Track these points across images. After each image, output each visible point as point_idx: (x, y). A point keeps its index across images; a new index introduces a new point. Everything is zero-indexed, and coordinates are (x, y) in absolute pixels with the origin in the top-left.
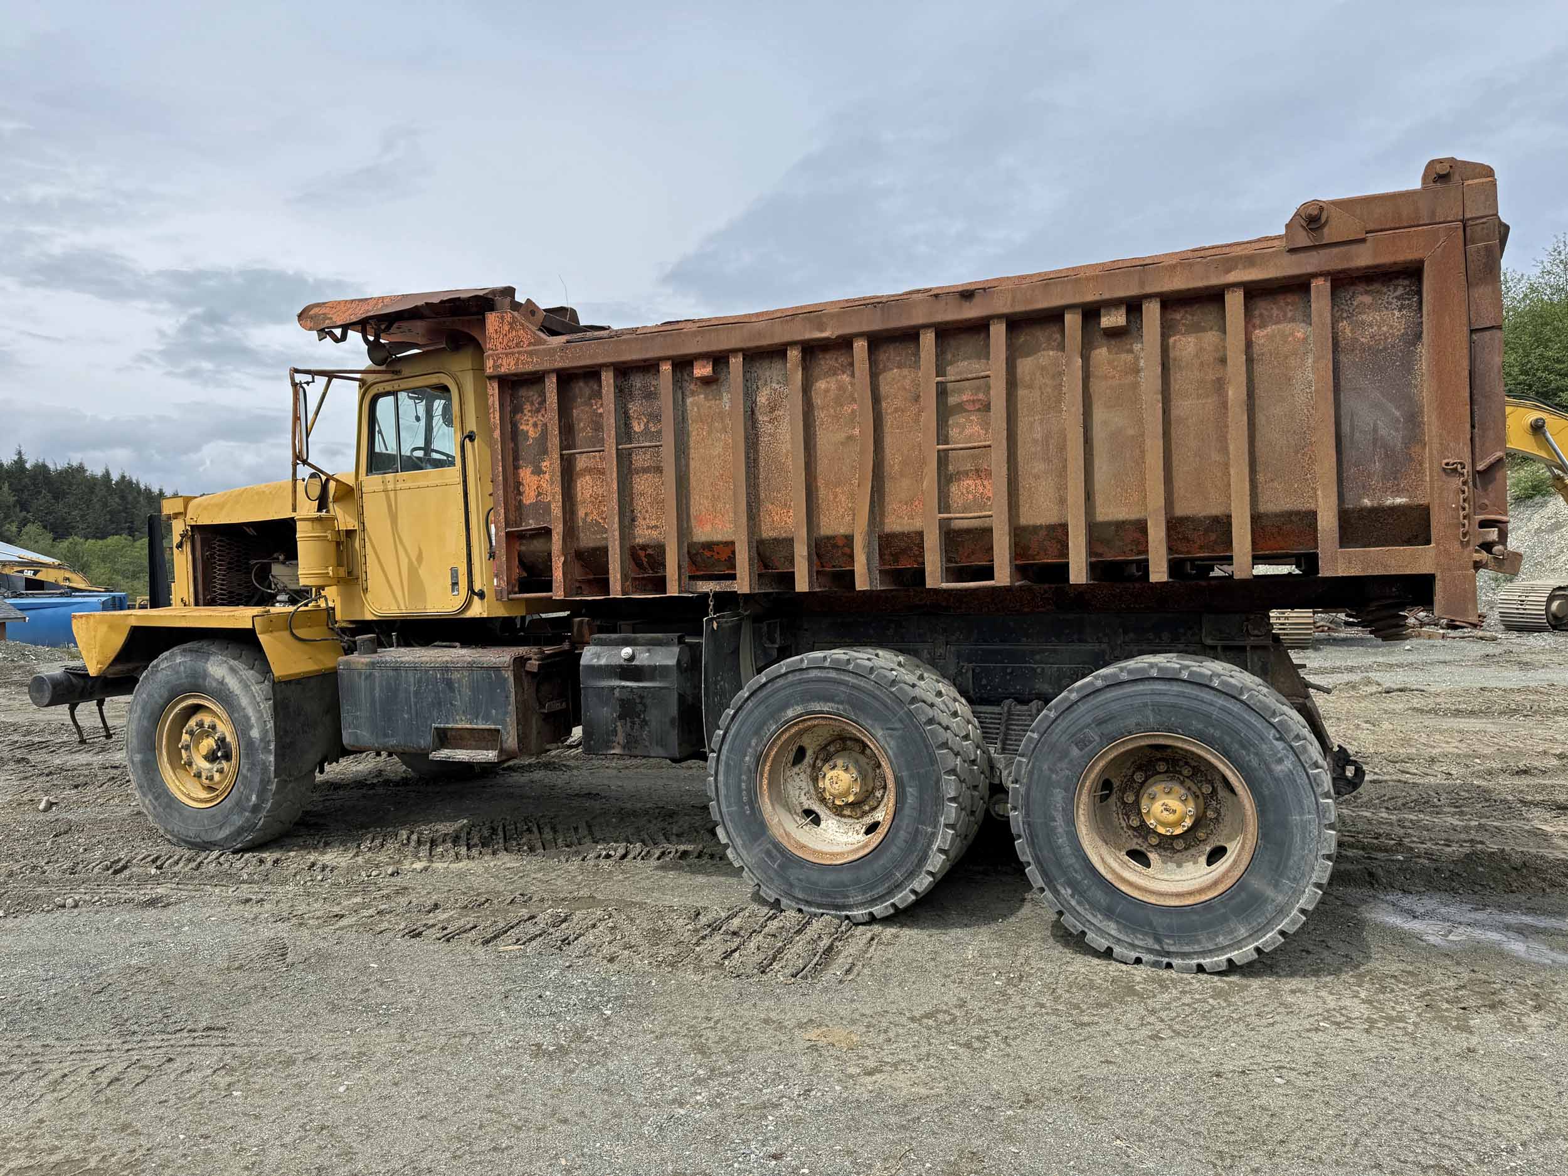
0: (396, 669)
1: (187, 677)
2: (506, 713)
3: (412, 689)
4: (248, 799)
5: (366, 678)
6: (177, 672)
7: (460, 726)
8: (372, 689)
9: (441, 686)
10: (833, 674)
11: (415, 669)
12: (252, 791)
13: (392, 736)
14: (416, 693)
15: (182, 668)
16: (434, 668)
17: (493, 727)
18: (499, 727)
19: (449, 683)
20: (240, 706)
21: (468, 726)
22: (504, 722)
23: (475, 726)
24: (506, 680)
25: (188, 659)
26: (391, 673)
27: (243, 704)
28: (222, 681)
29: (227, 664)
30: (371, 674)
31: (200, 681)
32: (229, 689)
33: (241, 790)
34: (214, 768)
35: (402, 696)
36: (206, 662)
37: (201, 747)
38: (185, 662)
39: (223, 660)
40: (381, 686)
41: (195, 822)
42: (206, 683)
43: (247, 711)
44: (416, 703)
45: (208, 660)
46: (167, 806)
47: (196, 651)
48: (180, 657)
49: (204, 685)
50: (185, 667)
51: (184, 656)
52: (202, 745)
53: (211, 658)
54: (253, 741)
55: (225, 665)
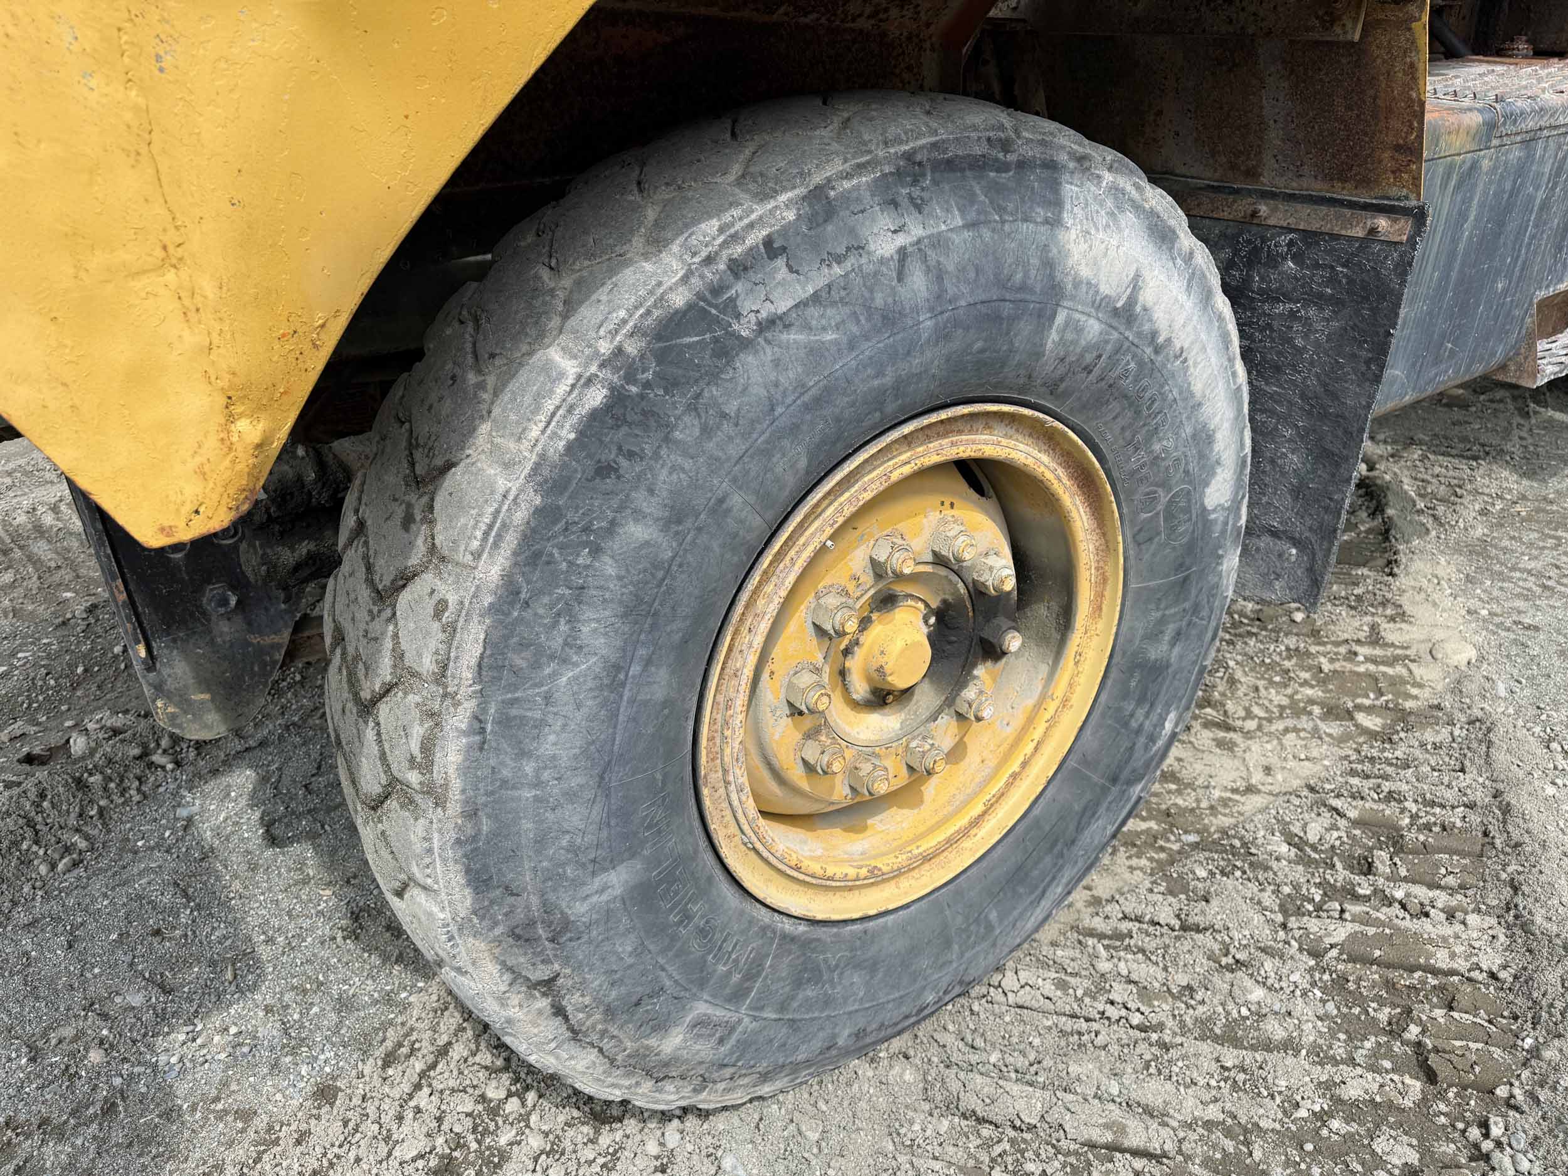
4: (1153, 738)
12: (1168, 704)
20: (1187, 395)
25: (948, 219)
26: (1518, 146)
27: (1197, 388)
28: (1132, 301)
29: (1137, 208)
30: (1474, 166)
31: (1025, 328)
32: (1154, 334)
33: (1134, 724)
34: (934, 718)
35: (1512, 226)
36: (1055, 223)
37: (855, 664)
38: (938, 242)
39: (1115, 190)
40: (1481, 205)
41: (948, 944)
42: (1054, 336)
43: (1206, 410)
44: (1533, 237)
45: (1057, 204)
46: (798, 984)
47: (979, 165)
48: (885, 221)
49: (1038, 355)
50: (938, 275)
51: (918, 206)
52: (859, 653)
53: (1070, 189)
54: (1207, 524)
55: (1129, 218)
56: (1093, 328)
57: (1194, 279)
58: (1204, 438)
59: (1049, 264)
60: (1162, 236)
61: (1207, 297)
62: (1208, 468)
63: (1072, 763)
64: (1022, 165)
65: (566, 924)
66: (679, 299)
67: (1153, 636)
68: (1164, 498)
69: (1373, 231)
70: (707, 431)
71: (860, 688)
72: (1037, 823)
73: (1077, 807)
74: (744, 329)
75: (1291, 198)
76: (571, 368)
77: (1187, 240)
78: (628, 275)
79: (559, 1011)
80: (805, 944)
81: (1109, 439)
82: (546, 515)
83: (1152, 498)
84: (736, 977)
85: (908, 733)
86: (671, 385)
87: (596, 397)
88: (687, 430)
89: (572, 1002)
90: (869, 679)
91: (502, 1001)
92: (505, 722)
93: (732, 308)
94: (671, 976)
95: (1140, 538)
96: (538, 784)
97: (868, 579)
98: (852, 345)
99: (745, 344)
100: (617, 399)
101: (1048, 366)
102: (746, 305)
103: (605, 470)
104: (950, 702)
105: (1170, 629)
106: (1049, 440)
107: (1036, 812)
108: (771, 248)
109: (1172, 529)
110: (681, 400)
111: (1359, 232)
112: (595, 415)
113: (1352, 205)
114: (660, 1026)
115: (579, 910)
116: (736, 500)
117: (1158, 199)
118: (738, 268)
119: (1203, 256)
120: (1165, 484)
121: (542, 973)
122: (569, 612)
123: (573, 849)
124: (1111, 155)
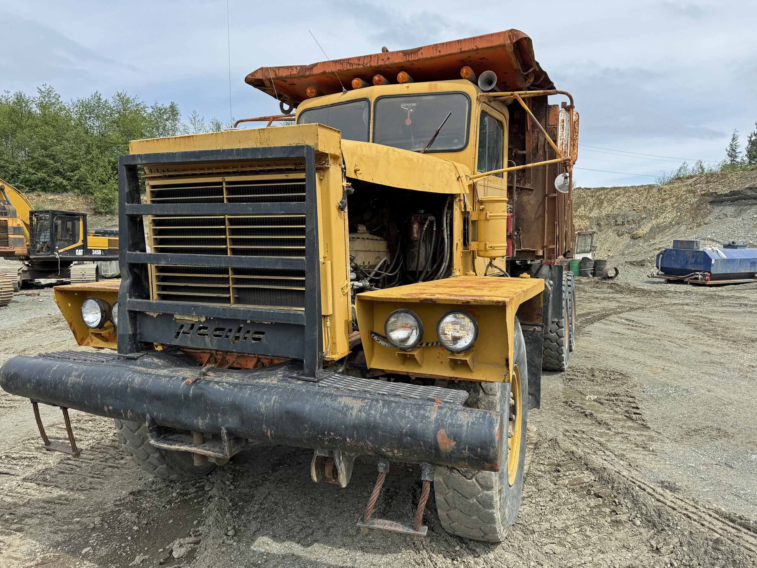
69: (535, 329)
111: (532, 330)
113: (529, 325)
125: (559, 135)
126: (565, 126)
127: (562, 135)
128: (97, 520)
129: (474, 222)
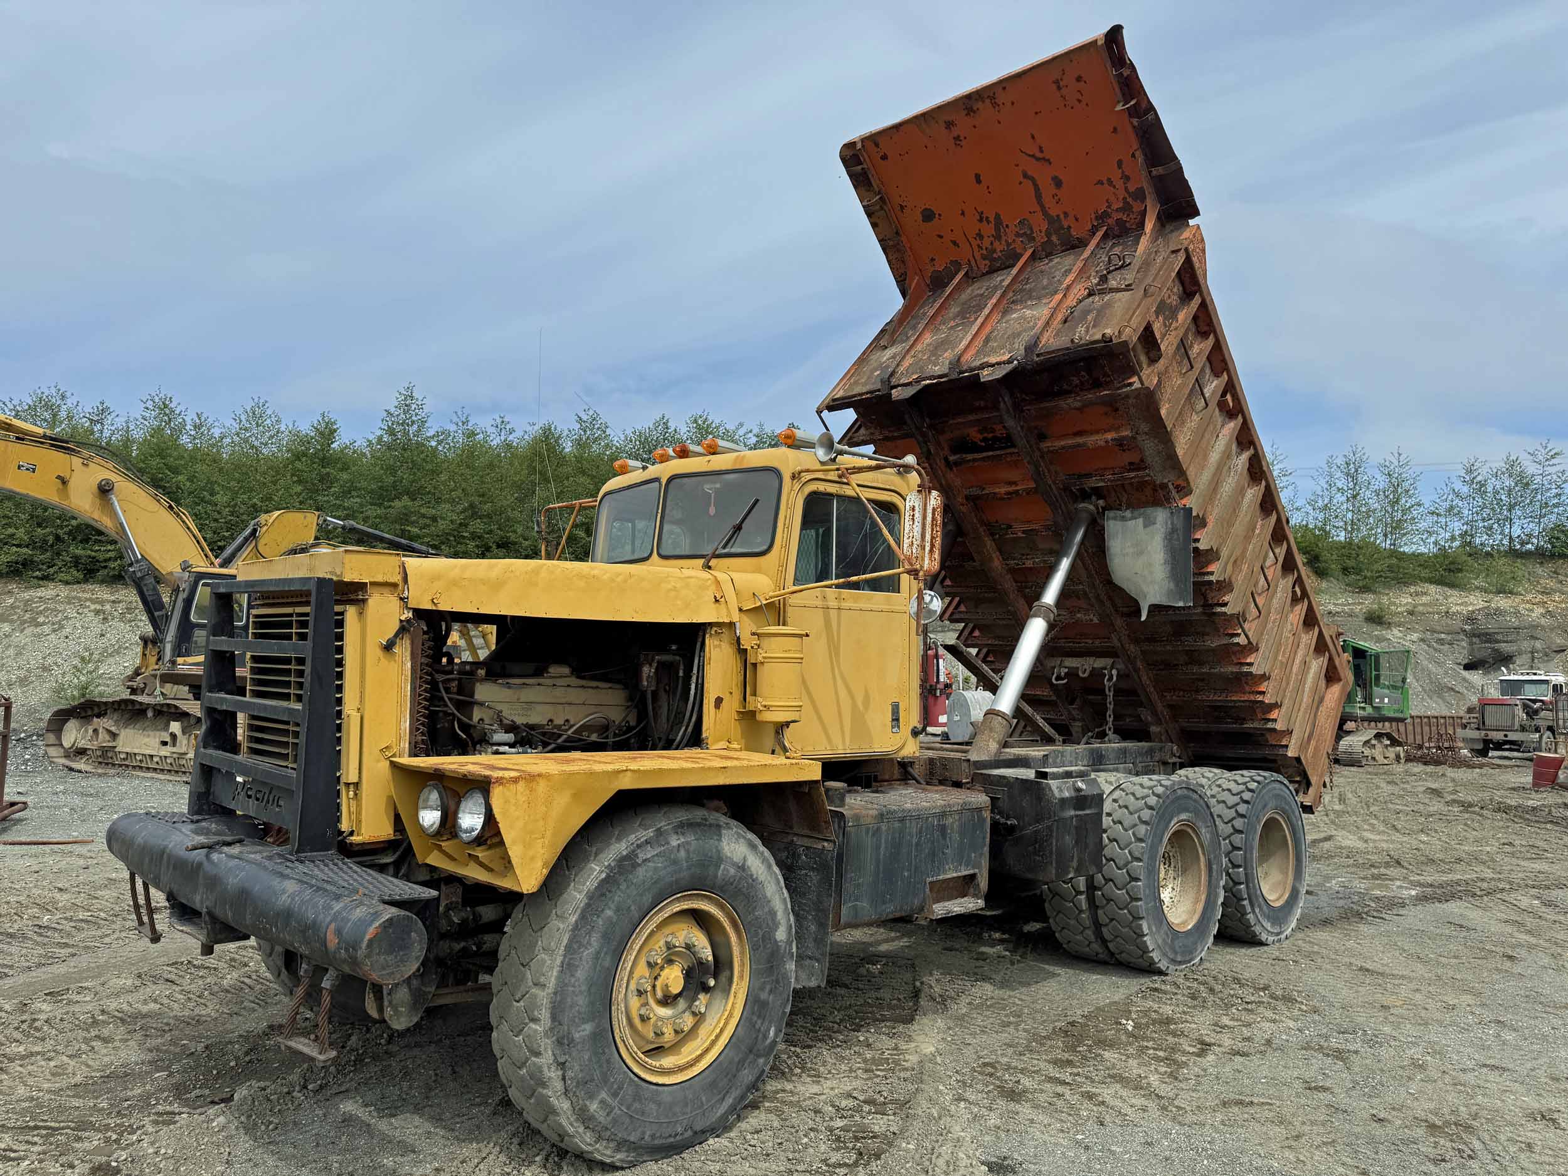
0: (902, 820)
1: (689, 868)
2: (981, 854)
3: (915, 840)
4: (765, 1037)
5: (873, 835)
6: (675, 862)
7: (949, 876)
8: (878, 848)
9: (937, 834)
10: (1186, 792)
11: (919, 817)
12: (770, 1022)
13: (891, 901)
14: (917, 844)
15: (683, 853)
16: (934, 815)
17: (972, 872)
18: (977, 871)
19: (943, 829)
20: (766, 897)
21: (955, 875)
22: (979, 867)
23: (960, 874)
24: (984, 820)
25: (691, 838)
26: (897, 825)
27: (769, 894)
28: (744, 865)
29: (744, 838)
30: (878, 829)
31: (712, 870)
32: (752, 875)
33: (757, 1027)
34: (684, 1012)
35: (904, 850)
36: (720, 840)
37: (658, 983)
38: (688, 843)
39: (738, 834)
40: (886, 843)
41: (686, 1105)
42: (720, 872)
43: (773, 903)
44: (916, 856)
45: (720, 835)
46: (634, 1100)
47: (699, 825)
48: (675, 837)
49: (716, 876)
50: (688, 851)
51: (683, 834)
52: (660, 979)
53: (724, 832)
54: (778, 946)
55: (742, 840)
56: (732, 871)
57: (764, 860)
58: (773, 913)
59: (718, 852)
60: (753, 847)
61: (769, 867)
62: (776, 925)
63: (734, 1039)
64: (711, 825)
65: (573, 1040)
66: (624, 853)
67: (762, 989)
68: (761, 933)
70: (628, 887)
71: (659, 994)
72: (721, 1063)
73: (736, 1060)
74: (639, 861)
75: (803, 836)
76: (598, 868)
77: (762, 848)
78: (612, 847)
79: (564, 1079)
80: (637, 1085)
81: (740, 909)
82: (588, 905)
83: (757, 934)
84: (615, 1086)
85: (675, 1016)
86: (621, 874)
87: (603, 875)
88: (623, 887)
89: (569, 1074)
90: (663, 991)
91: (549, 1068)
92: (569, 964)
93: (636, 856)
94: (597, 1075)
95: (754, 948)
96: (574, 986)
97: (664, 949)
98: (665, 868)
99: (639, 865)
100: (608, 876)
101: (719, 881)
102: (640, 855)
103: (603, 895)
104: (690, 1007)
105: (768, 987)
106: (722, 907)
107: (721, 1058)
108: (647, 842)
109: (765, 947)
110: (623, 878)
111: (819, 847)
112: (603, 880)
114: (591, 1096)
115: (577, 1035)
116: (633, 908)
117: (751, 836)
118: (639, 846)
119: (767, 853)
120: (760, 927)
121: (562, 1060)
122: (589, 933)
123: (579, 1012)
124: (736, 823)
125: (907, 531)
126: (917, 515)
127: (912, 530)
128: (200, 1047)
129: (755, 665)
